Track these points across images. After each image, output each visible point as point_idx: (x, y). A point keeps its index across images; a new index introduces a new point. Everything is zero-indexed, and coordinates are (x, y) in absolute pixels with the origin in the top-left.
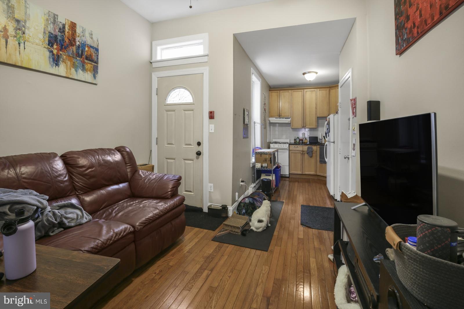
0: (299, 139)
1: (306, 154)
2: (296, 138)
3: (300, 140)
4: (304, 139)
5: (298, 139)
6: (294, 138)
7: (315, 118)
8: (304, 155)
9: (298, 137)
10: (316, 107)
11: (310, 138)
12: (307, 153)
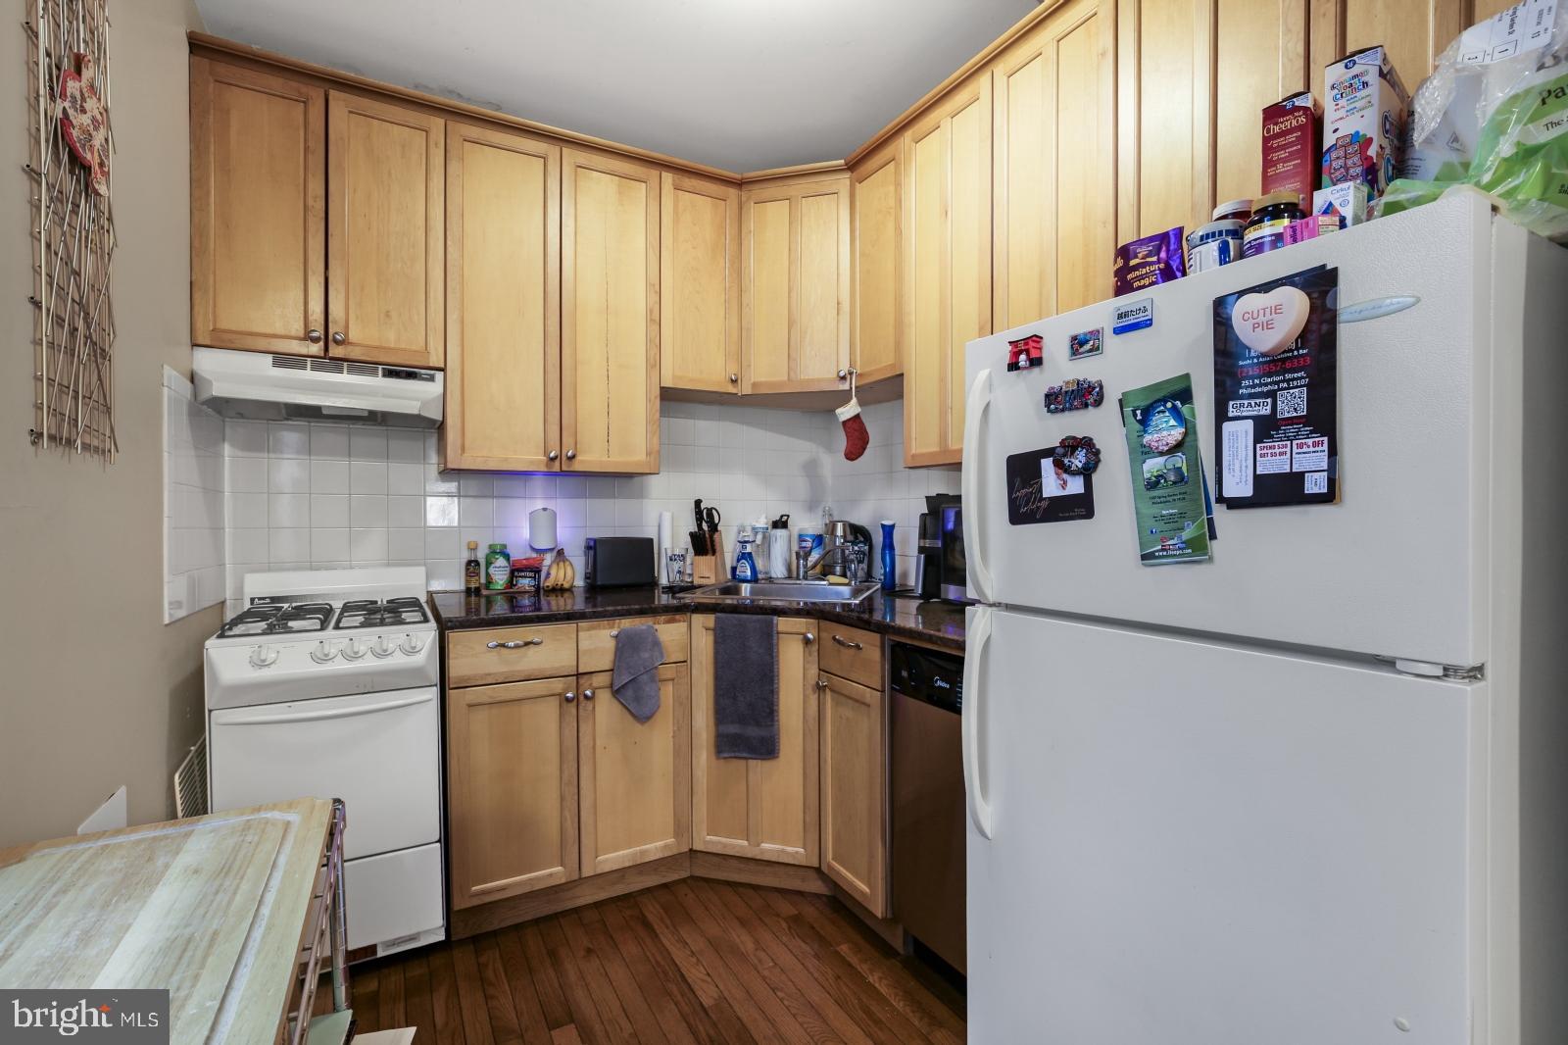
0: (507, 557)
1: (604, 699)
2: (481, 556)
3: (516, 571)
4: (548, 559)
5: (501, 562)
6: (466, 556)
7: (648, 400)
8: (590, 705)
9: (498, 541)
10: (649, 311)
11: (593, 547)
12: (617, 692)
